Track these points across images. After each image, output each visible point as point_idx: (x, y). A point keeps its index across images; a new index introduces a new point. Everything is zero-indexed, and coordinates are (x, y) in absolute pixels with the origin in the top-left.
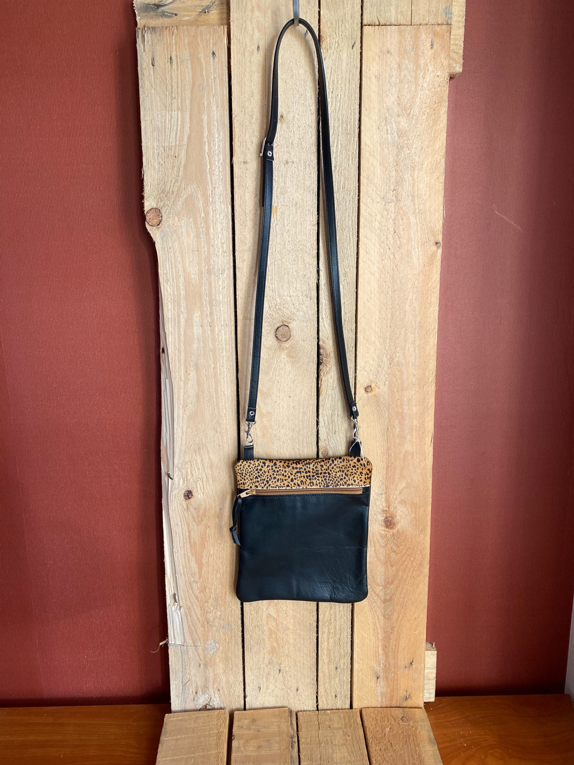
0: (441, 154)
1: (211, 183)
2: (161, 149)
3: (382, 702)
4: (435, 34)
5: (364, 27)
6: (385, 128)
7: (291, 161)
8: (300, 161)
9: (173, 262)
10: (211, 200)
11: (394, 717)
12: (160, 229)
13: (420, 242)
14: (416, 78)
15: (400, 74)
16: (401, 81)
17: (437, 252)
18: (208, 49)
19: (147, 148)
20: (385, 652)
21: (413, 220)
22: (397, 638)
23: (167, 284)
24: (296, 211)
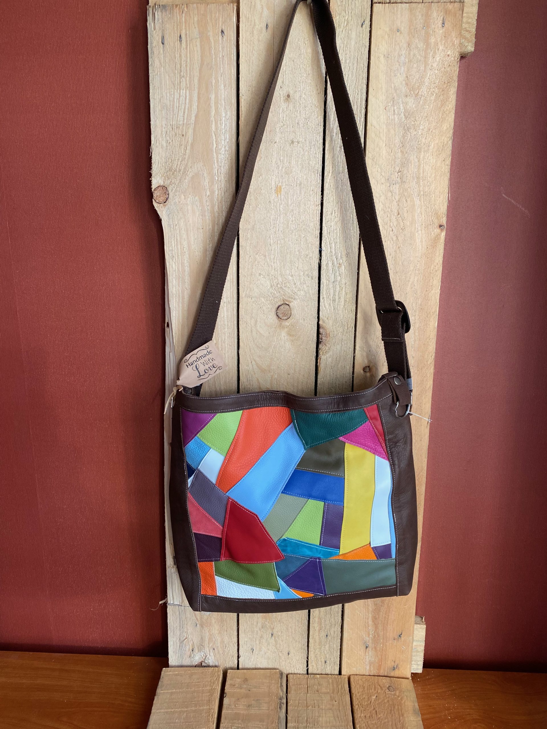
0: (448, 136)
1: (217, 162)
2: (169, 127)
3: (370, 670)
4: (447, 12)
5: (374, 5)
6: (392, 108)
7: (297, 140)
8: (305, 141)
9: (179, 239)
10: (217, 179)
11: (381, 685)
12: (167, 207)
13: (424, 224)
14: (425, 57)
15: (409, 54)
16: (410, 60)
17: (440, 234)
18: (217, 28)
19: (156, 126)
20: (375, 624)
21: (417, 202)
22: (386, 611)
23: (173, 260)
24: (300, 191)
